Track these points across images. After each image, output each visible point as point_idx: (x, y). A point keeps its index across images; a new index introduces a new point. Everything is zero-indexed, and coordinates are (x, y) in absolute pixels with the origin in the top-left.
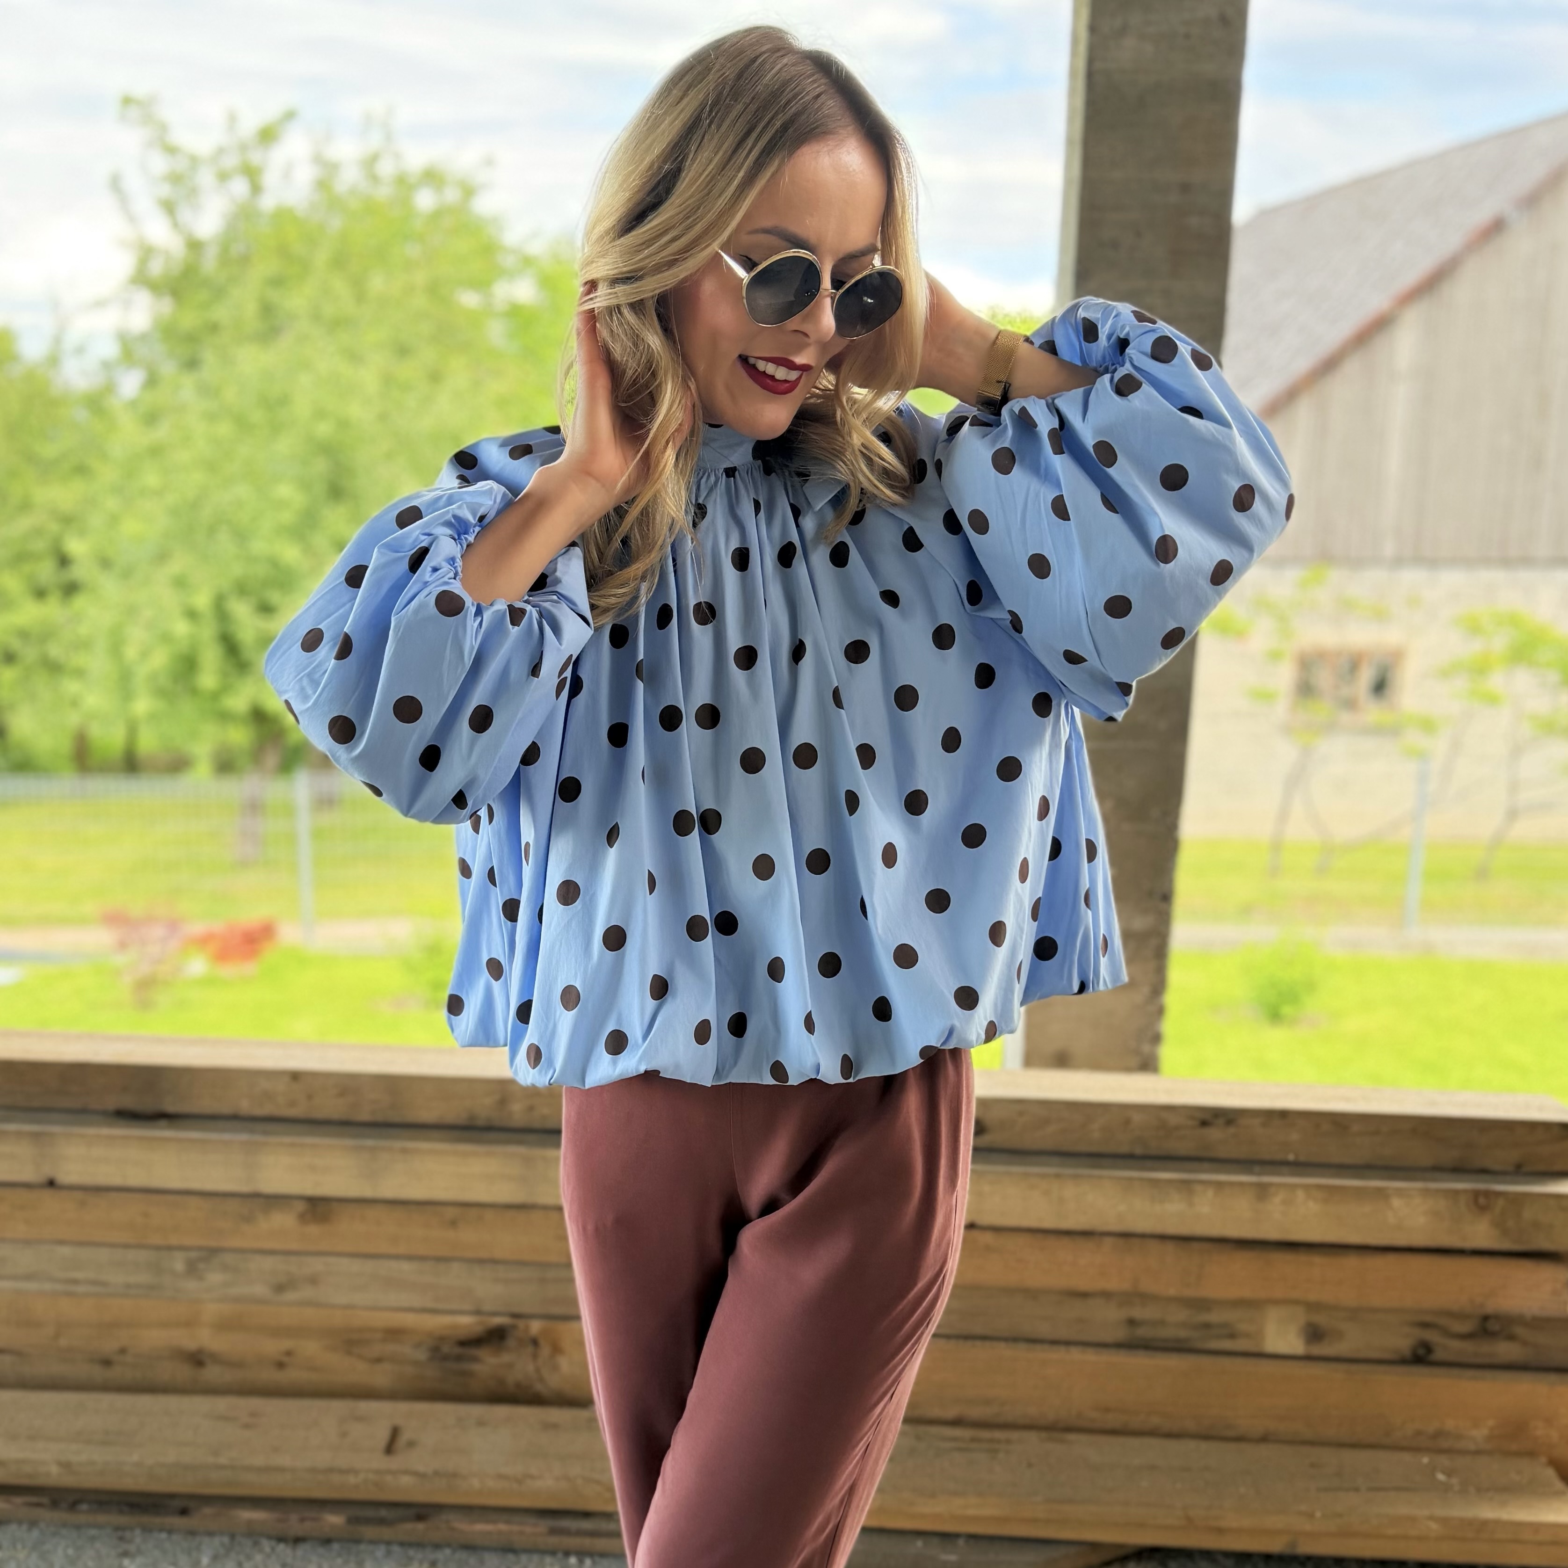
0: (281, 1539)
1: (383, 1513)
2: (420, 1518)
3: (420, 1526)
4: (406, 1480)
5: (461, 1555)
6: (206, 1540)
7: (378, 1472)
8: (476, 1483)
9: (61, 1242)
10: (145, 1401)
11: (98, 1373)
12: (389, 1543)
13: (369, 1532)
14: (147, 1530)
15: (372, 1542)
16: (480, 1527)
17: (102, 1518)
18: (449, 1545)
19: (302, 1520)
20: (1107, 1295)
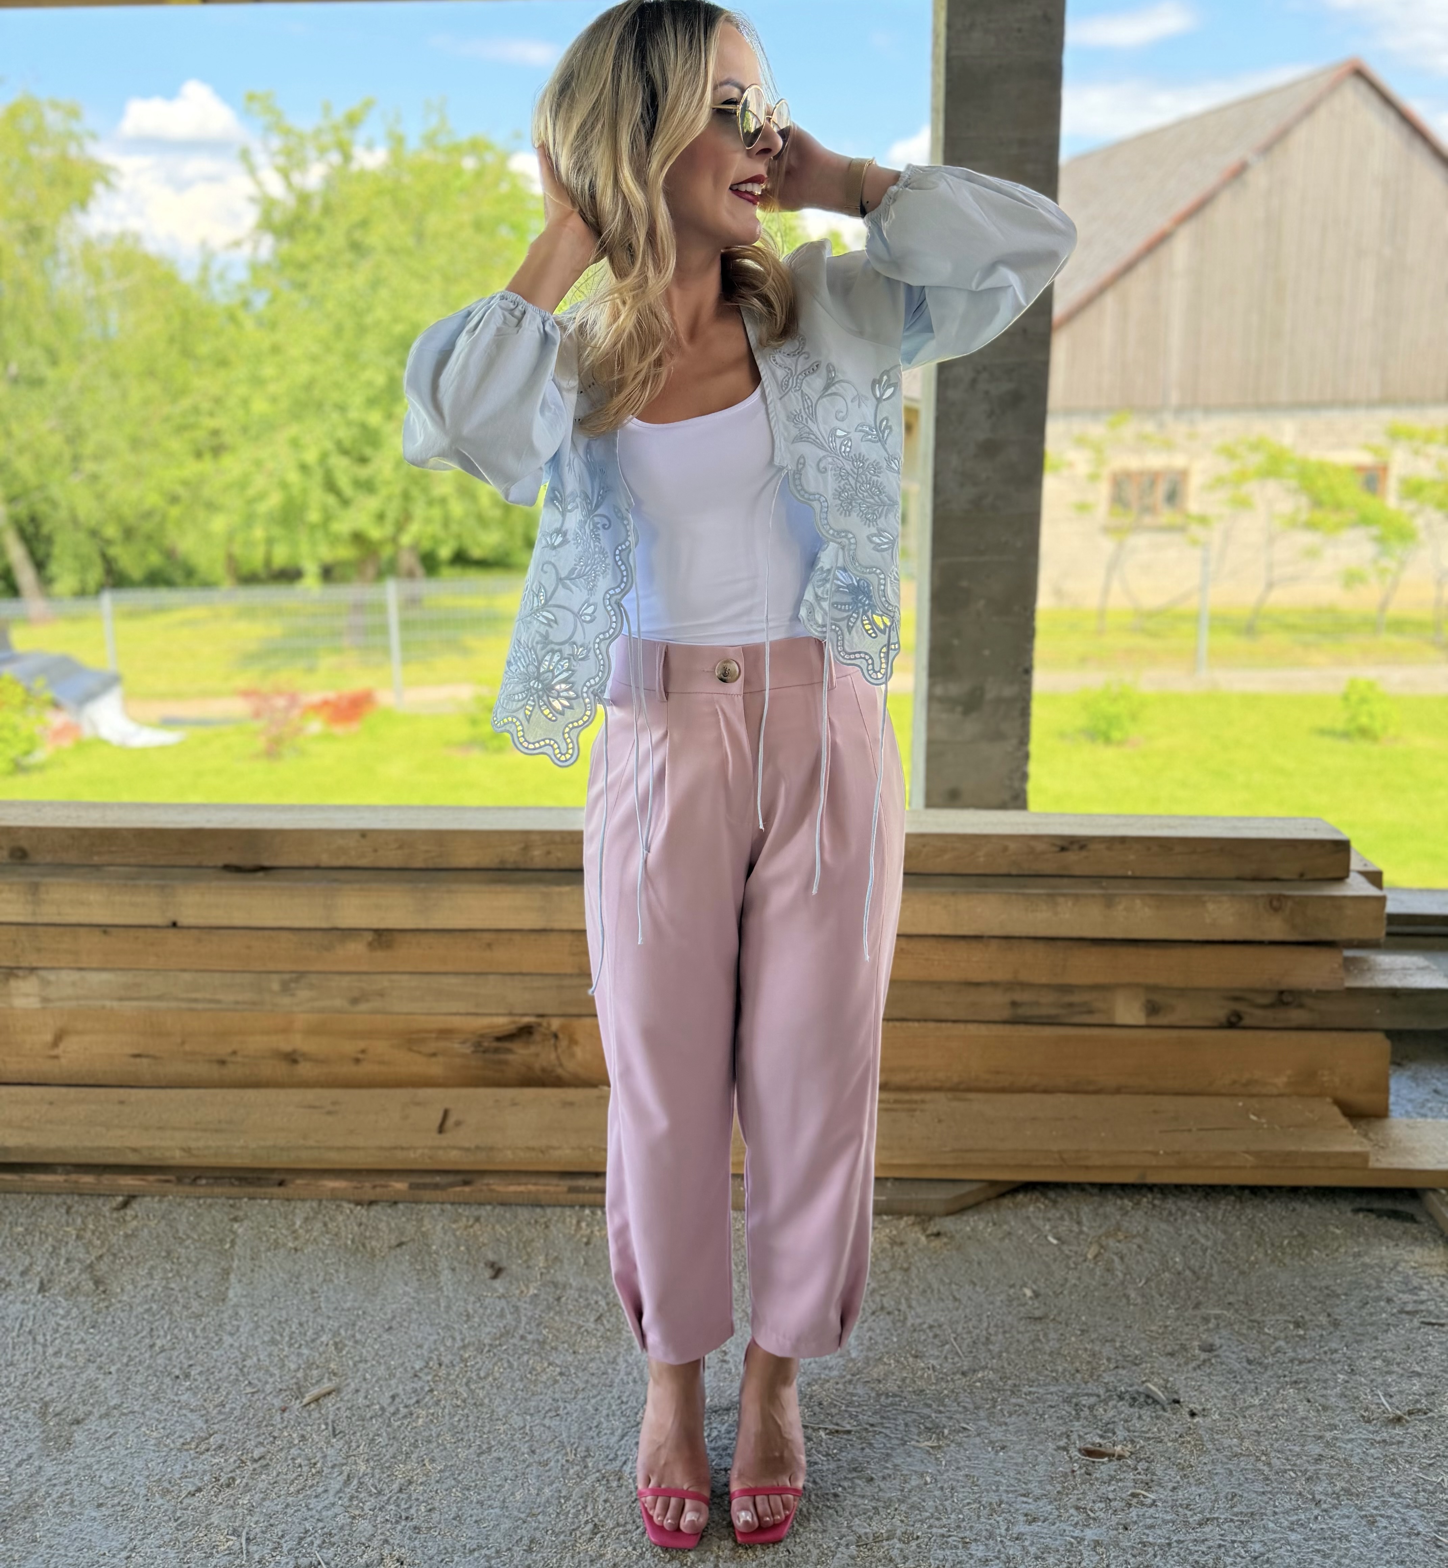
0: (358, 1203)
1: (438, 1179)
2: (466, 1183)
3: (467, 1189)
4: (454, 1154)
5: (499, 1210)
6: (299, 1204)
7: (431, 1148)
8: (509, 1154)
9: (184, 970)
10: (251, 1094)
11: (215, 1072)
12: (443, 1203)
13: (427, 1194)
14: (252, 1198)
15: (428, 1203)
16: (512, 1188)
17: (218, 1190)
18: (490, 1204)
19: (374, 1187)
20: (994, 984)
